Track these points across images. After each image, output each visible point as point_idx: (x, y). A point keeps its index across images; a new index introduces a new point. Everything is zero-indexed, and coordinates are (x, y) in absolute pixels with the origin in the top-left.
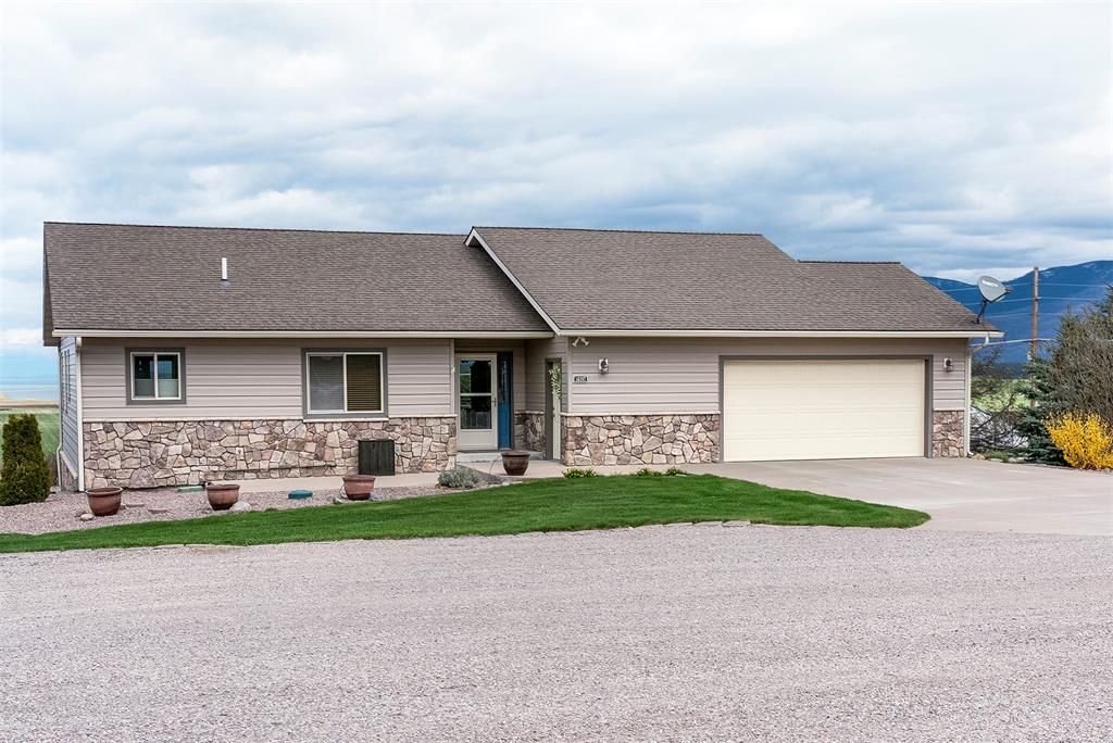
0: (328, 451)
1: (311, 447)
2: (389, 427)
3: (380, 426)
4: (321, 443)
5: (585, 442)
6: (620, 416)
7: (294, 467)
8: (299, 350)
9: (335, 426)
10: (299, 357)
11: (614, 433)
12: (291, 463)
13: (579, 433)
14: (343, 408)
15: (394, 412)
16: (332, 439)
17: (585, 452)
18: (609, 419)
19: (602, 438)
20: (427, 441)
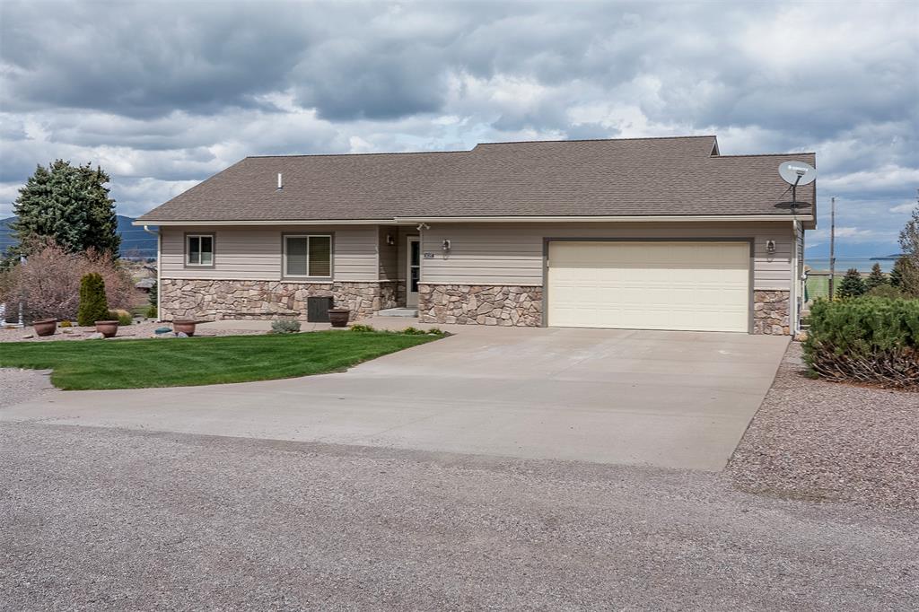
0: (295, 303)
1: (285, 300)
2: (333, 287)
3: (327, 287)
4: (291, 297)
5: (431, 305)
6: (458, 286)
7: (275, 313)
8: (279, 234)
9: (301, 287)
10: (280, 238)
11: (454, 299)
12: (273, 310)
13: (427, 297)
14: (306, 274)
15: (338, 278)
16: (298, 295)
17: (432, 312)
18: (450, 287)
19: (444, 302)
20: (359, 299)
